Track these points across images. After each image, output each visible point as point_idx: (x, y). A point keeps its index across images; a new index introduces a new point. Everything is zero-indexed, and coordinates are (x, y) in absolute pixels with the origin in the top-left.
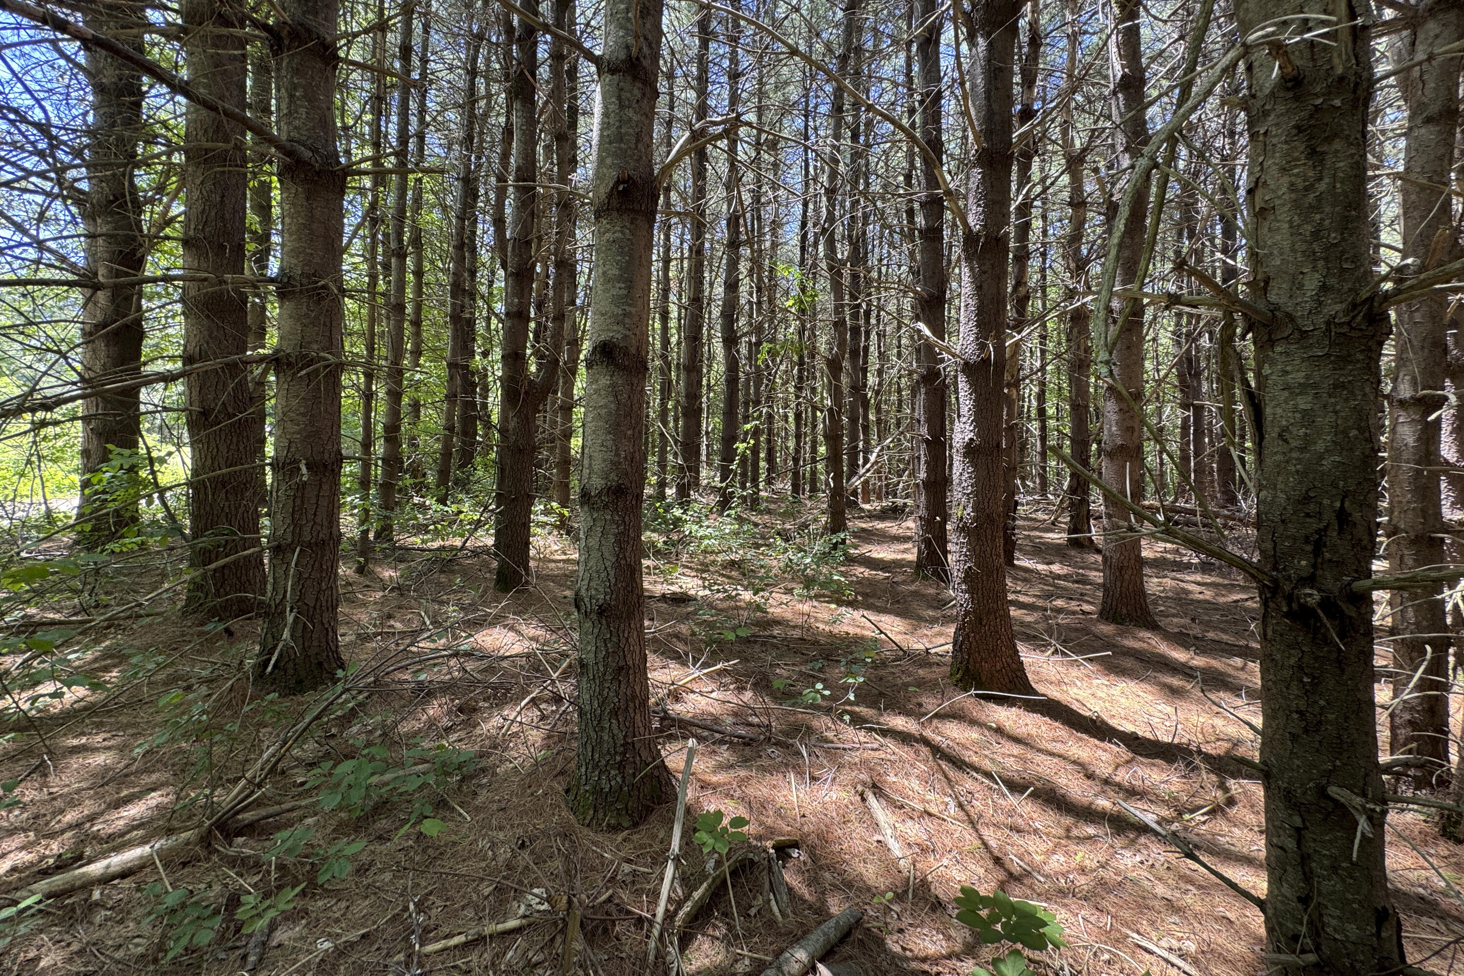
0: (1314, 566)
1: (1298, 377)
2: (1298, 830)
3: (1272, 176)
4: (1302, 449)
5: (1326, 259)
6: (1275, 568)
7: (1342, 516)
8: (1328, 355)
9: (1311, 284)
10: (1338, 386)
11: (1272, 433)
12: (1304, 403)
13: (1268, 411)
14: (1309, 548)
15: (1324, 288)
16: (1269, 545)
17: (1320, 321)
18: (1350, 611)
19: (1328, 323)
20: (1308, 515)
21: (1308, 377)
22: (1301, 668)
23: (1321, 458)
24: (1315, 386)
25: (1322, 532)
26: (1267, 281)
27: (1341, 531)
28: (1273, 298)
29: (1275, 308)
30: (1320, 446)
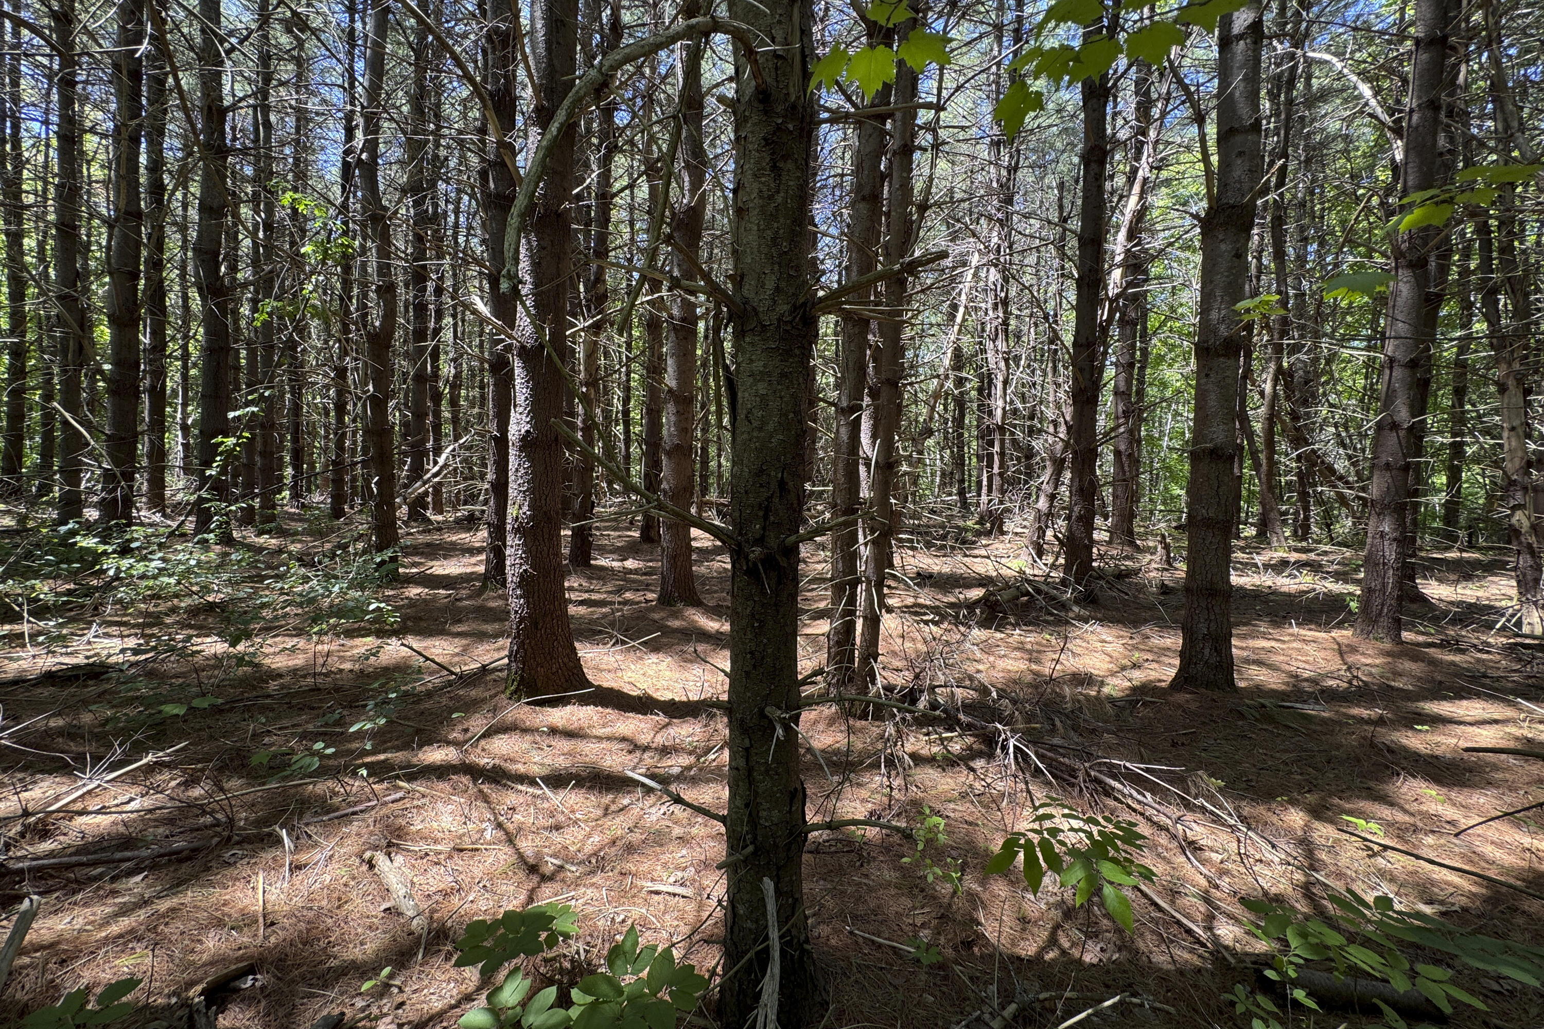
0: (764, 528)
1: (758, 366)
2: (747, 750)
3: (748, 179)
4: (760, 429)
5: (780, 264)
6: (740, 534)
7: (782, 484)
8: (778, 348)
9: (770, 284)
10: (783, 375)
11: (741, 416)
12: (762, 388)
13: (740, 394)
14: (761, 513)
15: (777, 289)
16: (737, 514)
17: (774, 317)
18: (783, 563)
19: (779, 320)
20: (761, 486)
21: (765, 366)
22: (753, 615)
23: (771, 437)
24: (769, 374)
25: (769, 499)
26: (742, 276)
27: (781, 497)
28: (745, 292)
29: (746, 302)
30: (770, 427)
